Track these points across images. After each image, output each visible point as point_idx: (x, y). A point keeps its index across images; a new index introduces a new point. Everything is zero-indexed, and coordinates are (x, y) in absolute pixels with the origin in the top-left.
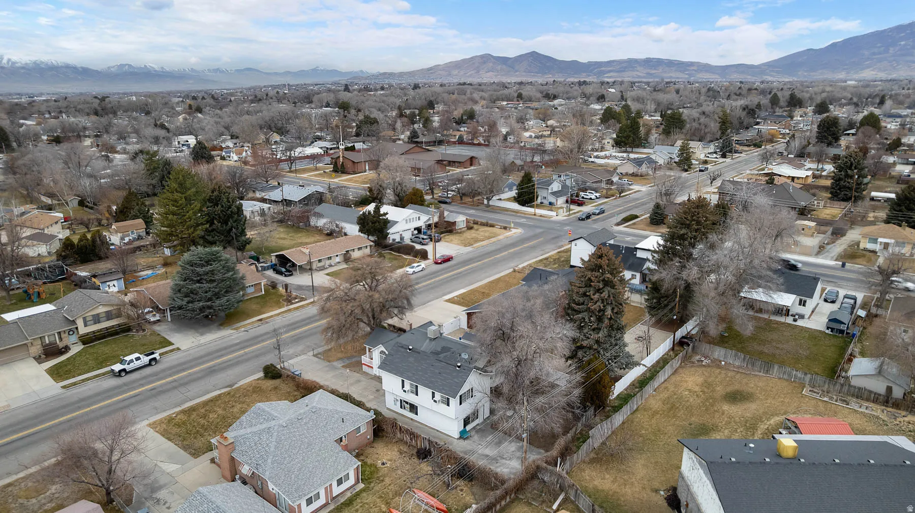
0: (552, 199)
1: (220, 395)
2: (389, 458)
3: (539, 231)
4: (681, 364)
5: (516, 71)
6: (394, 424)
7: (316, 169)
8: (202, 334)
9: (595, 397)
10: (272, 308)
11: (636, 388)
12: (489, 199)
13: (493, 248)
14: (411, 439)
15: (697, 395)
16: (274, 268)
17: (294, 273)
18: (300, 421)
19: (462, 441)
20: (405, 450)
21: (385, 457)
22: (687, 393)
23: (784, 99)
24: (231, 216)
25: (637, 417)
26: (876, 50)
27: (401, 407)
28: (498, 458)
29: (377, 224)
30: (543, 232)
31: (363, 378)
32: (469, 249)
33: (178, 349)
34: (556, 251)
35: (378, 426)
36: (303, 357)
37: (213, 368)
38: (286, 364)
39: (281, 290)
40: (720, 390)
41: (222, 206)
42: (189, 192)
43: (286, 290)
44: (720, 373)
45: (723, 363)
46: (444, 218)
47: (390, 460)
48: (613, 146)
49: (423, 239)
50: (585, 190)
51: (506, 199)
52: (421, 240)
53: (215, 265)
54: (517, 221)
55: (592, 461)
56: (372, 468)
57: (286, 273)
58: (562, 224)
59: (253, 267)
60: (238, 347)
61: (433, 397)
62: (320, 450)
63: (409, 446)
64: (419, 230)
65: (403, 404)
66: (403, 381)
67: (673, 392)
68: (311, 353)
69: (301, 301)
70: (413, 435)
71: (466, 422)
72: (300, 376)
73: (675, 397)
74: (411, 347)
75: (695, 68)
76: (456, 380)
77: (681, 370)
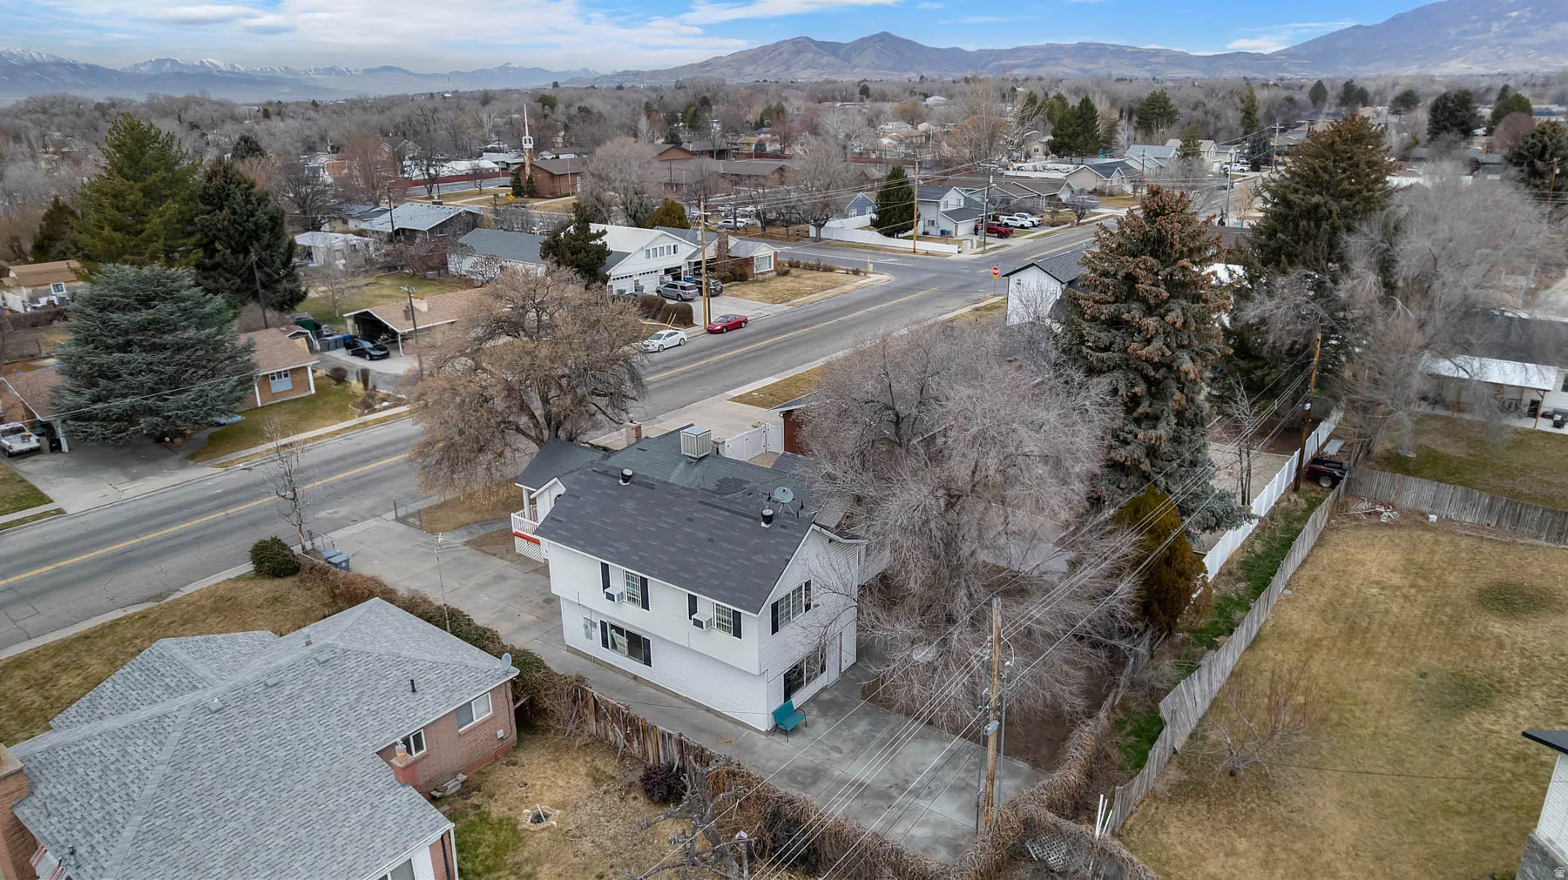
0: (946, 224)
1: (115, 624)
2: (558, 797)
3: (926, 276)
4: (1328, 521)
5: (855, 67)
6: (577, 692)
7: (481, 193)
8: (134, 478)
9: (1156, 606)
10: (325, 420)
11: (1239, 580)
12: (819, 226)
13: (833, 306)
14: (628, 738)
15: (1406, 597)
16: (350, 344)
17: (392, 353)
18: (274, 689)
19: (778, 738)
20: (610, 771)
21: (548, 796)
22: (1375, 591)
23: (1335, 93)
24: (255, 235)
25: (1266, 659)
26: (1467, 27)
27: (605, 644)
28: (894, 792)
29: (583, 254)
30: (934, 278)
31: (512, 570)
32: (784, 307)
33: (60, 512)
34: (969, 309)
35: (531, 701)
36: (371, 523)
37: (129, 554)
38: (318, 542)
39: (356, 385)
40: (1459, 584)
41: (234, 212)
42: (152, 178)
43: (365, 383)
44: (1437, 542)
45: (1433, 518)
46: (728, 251)
47: (562, 805)
48: (1047, 154)
49: (683, 288)
50: (1010, 212)
51: (854, 227)
52: (679, 291)
53: (164, 309)
54: (879, 261)
55: (1180, 793)
56: (502, 835)
57: (373, 353)
58: (973, 265)
59: (301, 341)
60: (212, 504)
61: (693, 610)
62: (321, 786)
63: (623, 758)
64: (674, 272)
65: (609, 633)
66: (605, 568)
67: (1336, 588)
68: (392, 515)
69: (395, 406)
70: (635, 728)
71: (792, 681)
72: (347, 568)
73: (1348, 601)
74: (628, 472)
75: (1162, 60)
76: (759, 558)
77: (1334, 537)
